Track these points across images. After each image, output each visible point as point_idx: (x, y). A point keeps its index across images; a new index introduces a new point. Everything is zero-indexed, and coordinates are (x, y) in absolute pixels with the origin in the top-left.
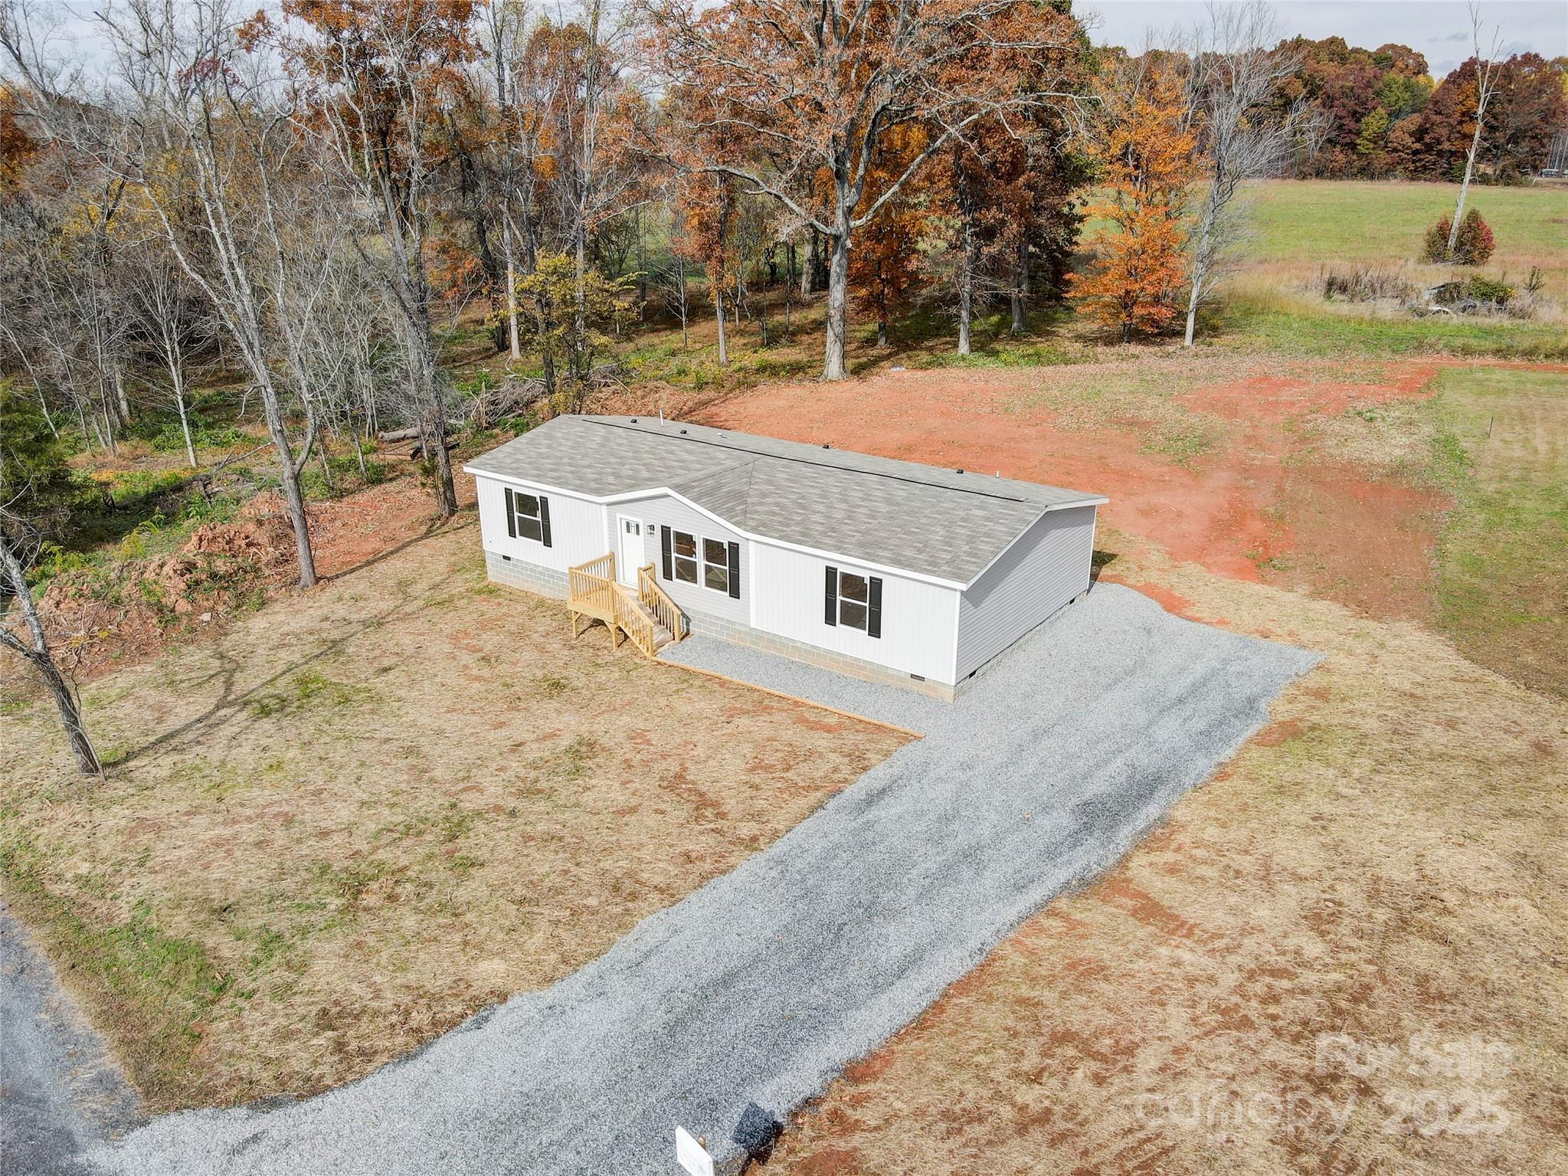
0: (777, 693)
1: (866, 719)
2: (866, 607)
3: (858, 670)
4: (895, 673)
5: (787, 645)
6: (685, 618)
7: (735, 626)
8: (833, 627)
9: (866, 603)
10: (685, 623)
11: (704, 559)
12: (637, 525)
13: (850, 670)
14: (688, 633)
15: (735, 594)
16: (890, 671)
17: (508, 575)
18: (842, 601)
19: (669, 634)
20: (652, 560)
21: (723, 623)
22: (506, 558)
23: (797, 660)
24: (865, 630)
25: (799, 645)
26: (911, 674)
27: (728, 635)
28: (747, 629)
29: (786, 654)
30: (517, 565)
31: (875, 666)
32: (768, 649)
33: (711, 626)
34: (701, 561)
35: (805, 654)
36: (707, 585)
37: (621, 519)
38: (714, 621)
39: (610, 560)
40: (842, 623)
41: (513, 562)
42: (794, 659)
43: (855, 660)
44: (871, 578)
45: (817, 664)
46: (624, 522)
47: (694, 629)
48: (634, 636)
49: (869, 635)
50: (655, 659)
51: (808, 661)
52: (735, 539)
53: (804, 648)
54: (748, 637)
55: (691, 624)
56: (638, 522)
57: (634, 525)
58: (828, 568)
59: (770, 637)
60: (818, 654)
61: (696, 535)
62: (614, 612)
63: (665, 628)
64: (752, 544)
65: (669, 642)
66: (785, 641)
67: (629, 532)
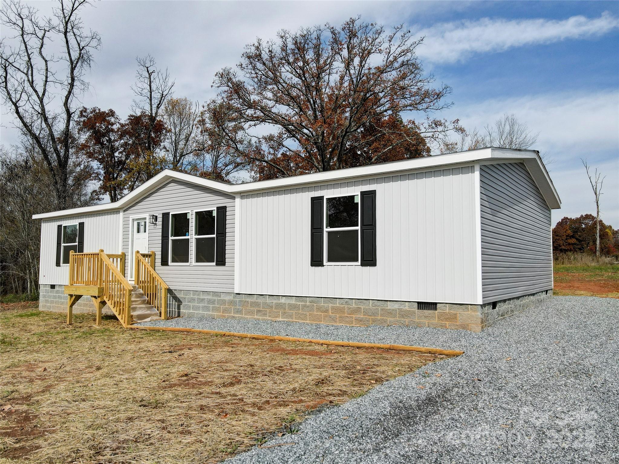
1: (367, 345)
2: (357, 231)
3: (350, 314)
4: (396, 306)
5: (271, 305)
6: (176, 301)
7: (220, 297)
8: (320, 267)
9: (358, 226)
10: (176, 306)
11: (196, 234)
12: (145, 222)
13: (340, 317)
14: (179, 316)
15: (221, 262)
16: (390, 306)
17: (52, 302)
18: (329, 233)
19: (156, 311)
20: (153, 250)
21: (210, 297)
22: (53, 287)
23: (281, 319)
24: (357, 260)
25: (283, 300)
26: (418, 303)
27: (214, 309)
28: (231, 298)
29: (269, 316)
30: (59, 290)
31: (371, 303)
32: (251, 315)
33: (199, 303)
34: (192, 237)
35: (290, 310)
36: (198, 260)
37: (133, 220)
38: (201, 297)
39: (121, 259)
40: (329, 260)
41: (57, 288)
42: (278, 319)
43: (346, 302)
44: (363, 194)
45: (302, 320)
46: (136, 223)
47: (184, 311)
48: (115, 308)
49: (362, 265)
50: (130, 326)
51: (292, 318)
52: (222, 202)
53: (288, 303)
54: (232, 306)
55: (182, 306)
56: (145, 218)
57: (143, 224)
58: (313, 199)
59: (254, 299)
60: (305, 306)
61: (190, 211)
62: (100, 285)
63: (153, 307)
64: (238, 200)
65: (153, 317)
66: (268, 300)
67: (138, 232)
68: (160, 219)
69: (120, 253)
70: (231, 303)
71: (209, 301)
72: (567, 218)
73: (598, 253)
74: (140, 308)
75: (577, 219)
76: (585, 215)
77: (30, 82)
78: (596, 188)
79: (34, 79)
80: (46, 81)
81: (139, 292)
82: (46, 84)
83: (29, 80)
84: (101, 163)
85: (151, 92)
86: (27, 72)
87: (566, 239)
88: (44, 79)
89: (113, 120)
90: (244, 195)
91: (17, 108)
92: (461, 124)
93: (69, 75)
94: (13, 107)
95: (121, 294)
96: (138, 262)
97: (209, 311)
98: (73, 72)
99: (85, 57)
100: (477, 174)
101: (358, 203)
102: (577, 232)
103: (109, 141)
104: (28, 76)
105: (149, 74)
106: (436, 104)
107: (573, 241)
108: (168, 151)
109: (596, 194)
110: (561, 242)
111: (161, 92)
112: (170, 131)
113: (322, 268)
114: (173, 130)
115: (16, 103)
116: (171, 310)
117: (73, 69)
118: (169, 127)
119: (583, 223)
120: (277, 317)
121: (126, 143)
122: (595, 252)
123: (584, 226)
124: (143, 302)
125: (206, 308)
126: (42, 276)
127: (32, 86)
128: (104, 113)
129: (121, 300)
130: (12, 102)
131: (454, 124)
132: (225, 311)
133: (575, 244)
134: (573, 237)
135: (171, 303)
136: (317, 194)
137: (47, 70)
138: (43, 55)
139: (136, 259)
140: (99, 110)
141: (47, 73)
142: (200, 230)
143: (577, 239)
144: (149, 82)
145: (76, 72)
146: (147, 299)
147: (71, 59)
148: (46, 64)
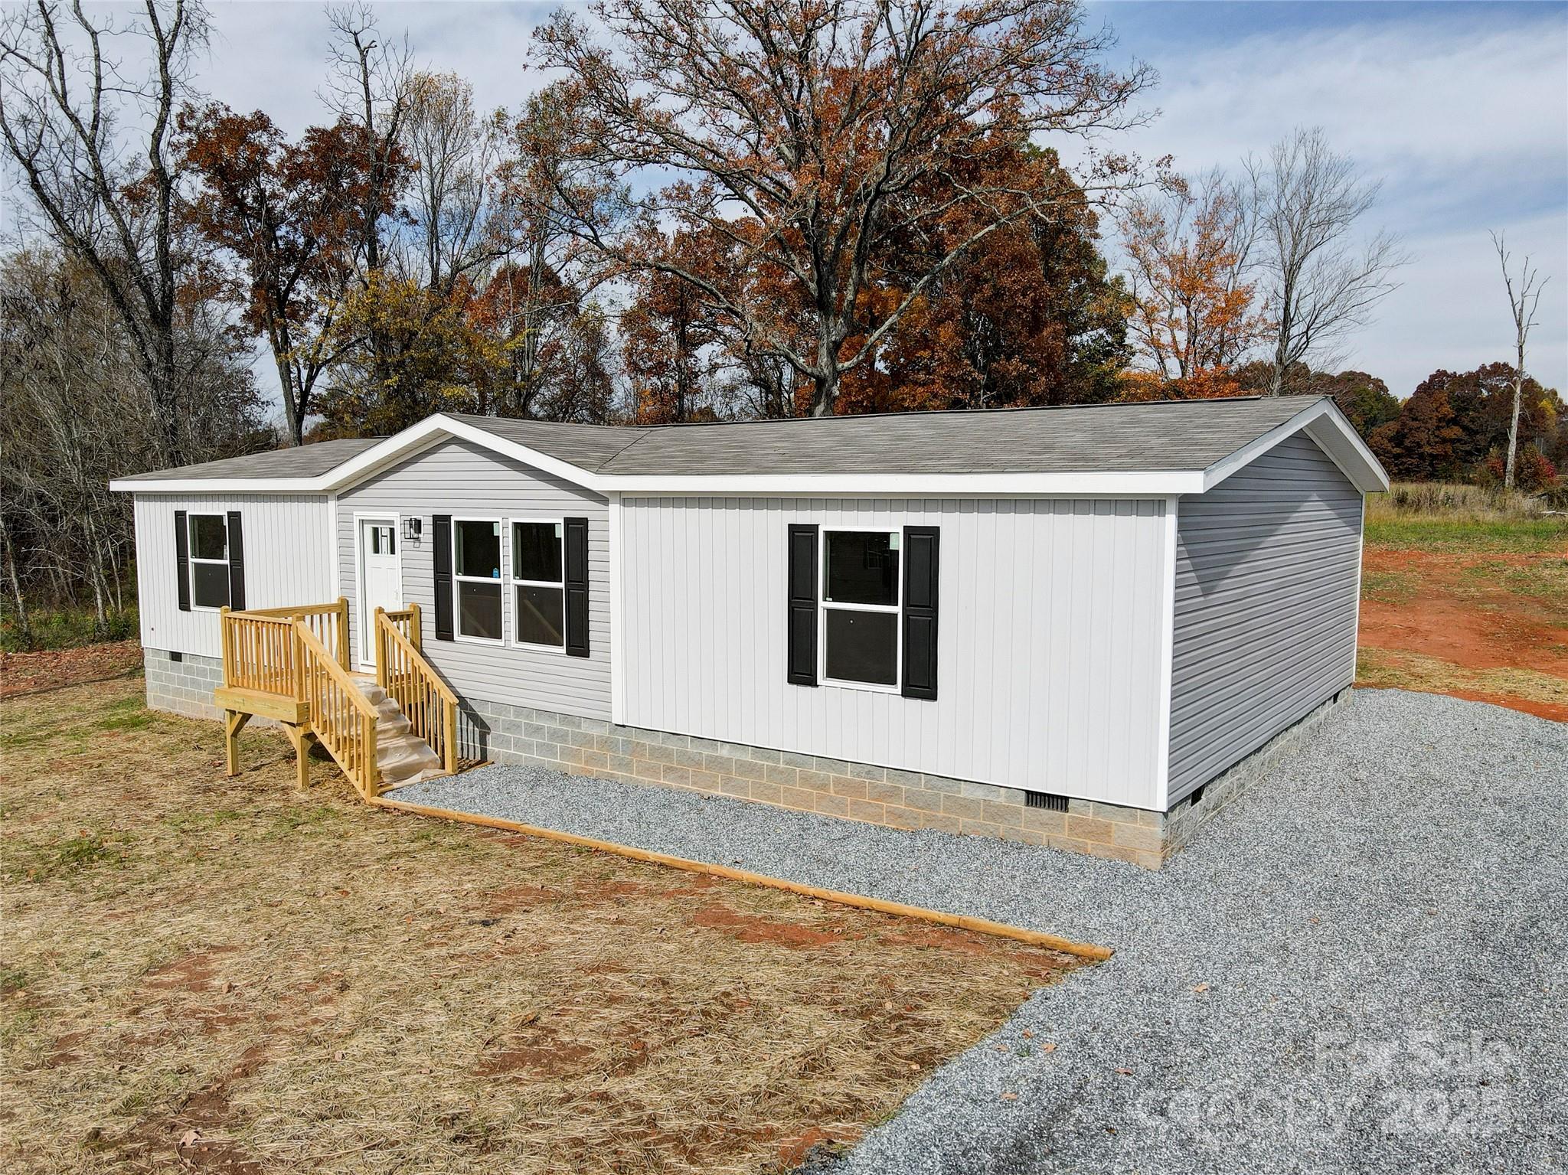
0: (653, 855)
1: (910, 909)
2: (896, 615)
3: (876, 800)
4: (979, 794)
5: (697, 758)
6: (475, 724)
7: (579, 726)
8: (809, 688)
9: (896, 604)
10: (477, 736)
11: (516, 574)
12: (392, 531)
13: (854, 803)
14: (484, 760)
15: (579, 647)
16: (965, 792)
17: (177, 692)
18: (831, 612)
19: (432, 755)
20: (416, 599)
21: (555, 725)
22: (176, 657)
23: (720, 793)
24: (894, 683)
25: (724, 752)
26: (1028, 792)
27: (566, 753)
28: (605, 732)
29: (694, 783)
30: (191, 667)
31: (923, 781)
32: (652, 776)
33: (530, 735)
34: (508, 580)
35: (740, 775)
36: (524, 636)
37: (362, 522)
38: (535, 722)
39: (339, 615)
40: (831, 673)
41: (186, 662)
42: (714, 793)
43: (868, 773)
44: (909, 531)
45: (769, 799)
46: (368, 530)
47: (496, 749)
48: (340, 752)
49: (906, 694)
50: (377, 800)
51: (746, 794)
52: (579, 507)
53: (737, 760)
54: (608, 751)
55: (489, 738)
56: (392, 522)
57: (386, 532)
58: (793, 529)
59: (658, 742)
60: (773, 770)
61: (499, 519)
62: (301, 698)
63: (423, 743)
64: (614, 509)
65: (427, 771)
66: (691, 748)
67: (376, 550)
68: (427, 529)
69: (335, 601)
70: (605, 743)
71: (554, 734)
72: (1444, 373)
73: (1509, 480)
74: (397, 749)
75: (1470, 375)
76: (1491, 366)
77: (57, 96)
78: (1521, 310)
79: (67, 89)
80: (99, 90)
81: (390, 707)
82: (99, 98)
83: (54, 91)
84: (244, 253)
85: (369, 102)
86: (49, 67)
87: (1438, 428)
88: (93, 84)
89: (264, 139)
90: (629, 499)
91: (34, 173)
92: (1176, 169)
93: (159, 77)
94: (25, 173)
95: (350, 717)
96: (383, 635)
97: (554, 755)
98: (166, 64)
99: (194, 21)
100: (1170, 521)
101: (898, 551)
102: (1467, 409)
103: (261, 197)
104: (51, 80)
105: (361, 52)
106: (1115, 114)
107: (1455, 432)
108: (415, 222)
109: (1519, 325)
110: (1423, 436)
111: (396, 100)
112: (418, 167)
113: (814, 689)
114: (425, 163)
115: (30, 161)
116: (465, 743)
117: (165, 57)
118: (416, 158)
119: (1483, 386)
120: (710, 787)
121: (303, 199)
122: (1500, 478)
123: (1485, 393)
124: (402, 732)
125: (550, 750)
126: (148, 629)
127: (65, 107)
128: (243, 120)
129: (353, 730)
130: (20, 158)
131: (1159, 169)
132: (591, 759)
133: (1459, 440)
134: (1455, 421)
135: (464, 727)
136: (803, 517)
137: (97, 57)
138: (85, 16)
139: (377, 627)
140: (227, 109)
141: (98, 67)
142: (525, 569)
143: (1465, 428)
144: (362, 76)
145: (173, 61)
146: (410, 723)
147: (158, 31)
148: (96, 43)
